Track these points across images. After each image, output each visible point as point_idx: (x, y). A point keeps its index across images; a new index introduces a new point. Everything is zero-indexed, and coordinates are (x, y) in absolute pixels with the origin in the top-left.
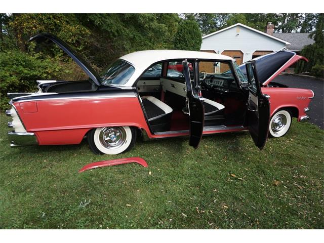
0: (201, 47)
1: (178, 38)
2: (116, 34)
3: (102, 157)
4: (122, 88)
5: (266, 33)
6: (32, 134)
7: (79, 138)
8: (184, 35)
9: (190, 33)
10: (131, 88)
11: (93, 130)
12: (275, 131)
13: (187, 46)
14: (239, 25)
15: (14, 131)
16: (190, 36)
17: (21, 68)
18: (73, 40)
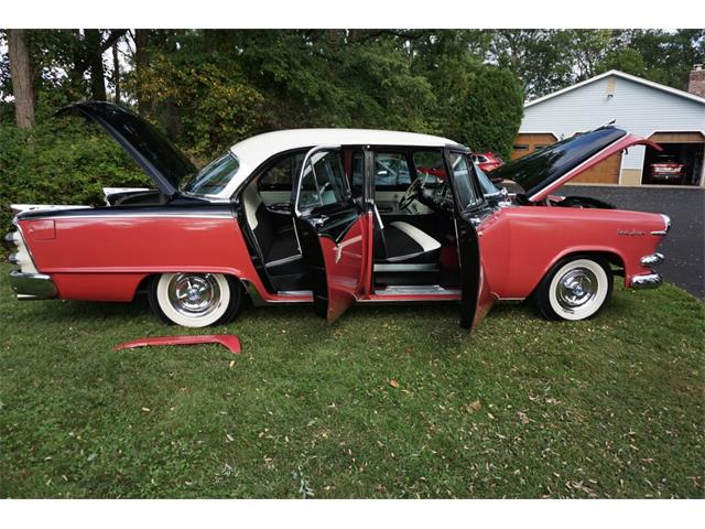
0: (522, 127)
1: (469, 108)
2: (318, 98)
3: (170, 329)
4: (212, 201)
5: (686, 91)
6: (47, 277)
7: (128, 290)
8: (481, 101)
9: (495, 97)
10: (229, 201)
11: (155, 277)
12: (566, 306)
13: (488, 125)
14: (612, 75)
15: (20, 271)
16: (495, 102)
17: (112, 168)
18: (228, 114)
